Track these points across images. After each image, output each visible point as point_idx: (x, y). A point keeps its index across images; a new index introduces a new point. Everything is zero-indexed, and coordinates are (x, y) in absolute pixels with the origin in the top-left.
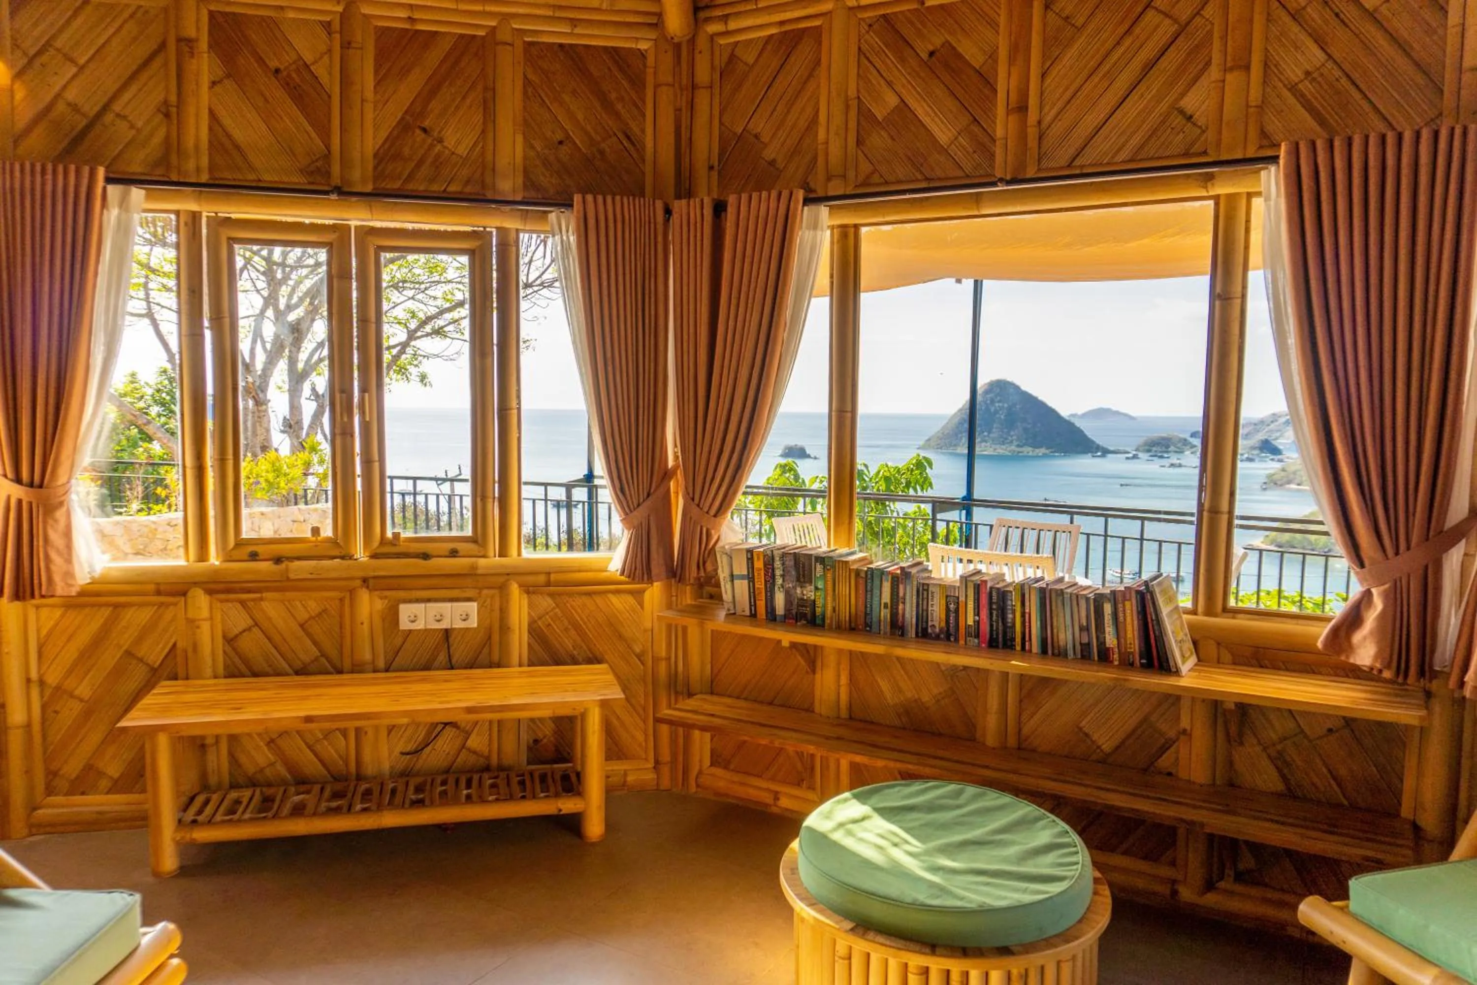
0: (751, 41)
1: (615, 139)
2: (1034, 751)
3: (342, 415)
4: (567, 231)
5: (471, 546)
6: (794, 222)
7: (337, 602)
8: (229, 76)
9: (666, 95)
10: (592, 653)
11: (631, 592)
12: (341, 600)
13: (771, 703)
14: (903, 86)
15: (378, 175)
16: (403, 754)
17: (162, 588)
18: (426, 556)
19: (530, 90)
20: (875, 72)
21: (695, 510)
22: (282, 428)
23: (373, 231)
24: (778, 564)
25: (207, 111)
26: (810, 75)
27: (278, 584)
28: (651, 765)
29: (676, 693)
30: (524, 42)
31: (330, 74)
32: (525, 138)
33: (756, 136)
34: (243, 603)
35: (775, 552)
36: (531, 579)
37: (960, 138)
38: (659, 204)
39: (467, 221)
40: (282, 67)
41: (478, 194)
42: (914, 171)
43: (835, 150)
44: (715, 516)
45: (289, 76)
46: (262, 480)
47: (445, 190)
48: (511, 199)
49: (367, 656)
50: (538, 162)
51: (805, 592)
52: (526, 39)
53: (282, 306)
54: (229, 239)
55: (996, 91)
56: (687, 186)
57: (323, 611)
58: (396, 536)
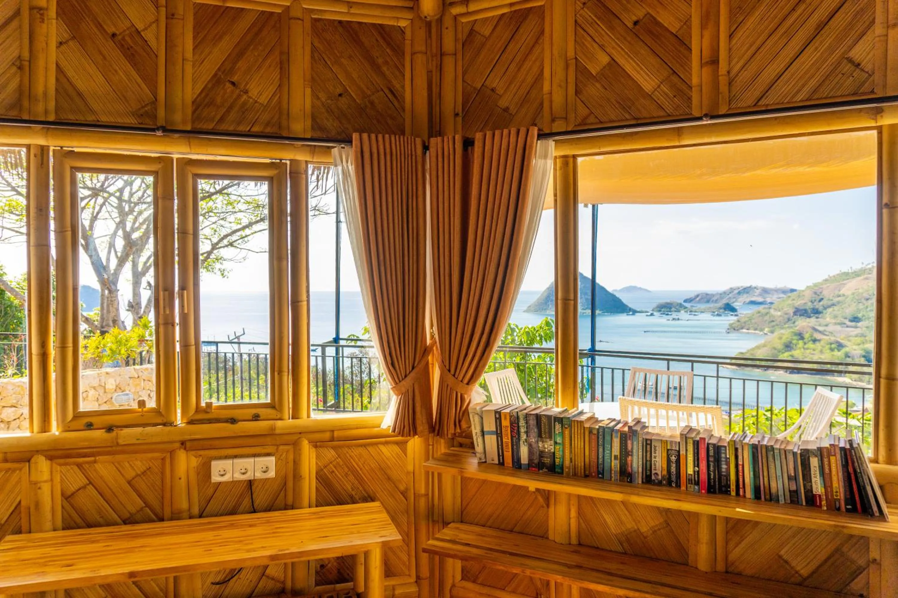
0: (487, 19)
1: (381, 93)
2: (739, 574)
3: (164, 308)
4: (347, 162)
5: (270, 411)
6: (530, 154)
7: (160, 461)
8: (74, 38)
9: (420, 59)
10: (367, 493)
11: (397, 443)
12: (163, 459)
13: (511, 531)
14: (613, 48)
15: (196, 117)
16: (213, 584)
17: (9, 455)
18: (233, 421)
19: (316, 55)
20: (589, 39)
21: (450, 379)
22: (127, 308)
23: (191, 162)
24: (522, 423)
25: (55, 65)
26: (536, 42)
27: (110, 449)
28: (413, 579)
29: (433, 521)
30: (312, 18)
31: (157, 39)
32: (312, 91)
33: (493, 90)
34: (79, 466)
35: (520, 414)
36: (317, 436)
37: (662, 86)
38: (419, 141)
39: (267, 154)
40: (118, 33)
41: (277, 133)
42: (623, 113)
43: (558, 99)
44: (468, 384)
45: (123, 39)
46: (107, 349)
47: (249, 131)
48: (302, 136)
49: (184, 505)
50: (323, 110)
51: (546, 446)
52: (313, 16)
53: (128, 229)
54: (72, 168)
55: (691, 50)
56: (438, 129)
57: (148, 469)
58: (209, 405)
